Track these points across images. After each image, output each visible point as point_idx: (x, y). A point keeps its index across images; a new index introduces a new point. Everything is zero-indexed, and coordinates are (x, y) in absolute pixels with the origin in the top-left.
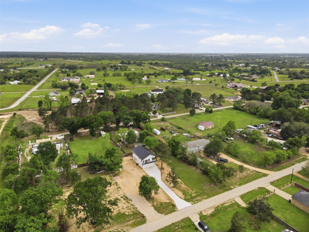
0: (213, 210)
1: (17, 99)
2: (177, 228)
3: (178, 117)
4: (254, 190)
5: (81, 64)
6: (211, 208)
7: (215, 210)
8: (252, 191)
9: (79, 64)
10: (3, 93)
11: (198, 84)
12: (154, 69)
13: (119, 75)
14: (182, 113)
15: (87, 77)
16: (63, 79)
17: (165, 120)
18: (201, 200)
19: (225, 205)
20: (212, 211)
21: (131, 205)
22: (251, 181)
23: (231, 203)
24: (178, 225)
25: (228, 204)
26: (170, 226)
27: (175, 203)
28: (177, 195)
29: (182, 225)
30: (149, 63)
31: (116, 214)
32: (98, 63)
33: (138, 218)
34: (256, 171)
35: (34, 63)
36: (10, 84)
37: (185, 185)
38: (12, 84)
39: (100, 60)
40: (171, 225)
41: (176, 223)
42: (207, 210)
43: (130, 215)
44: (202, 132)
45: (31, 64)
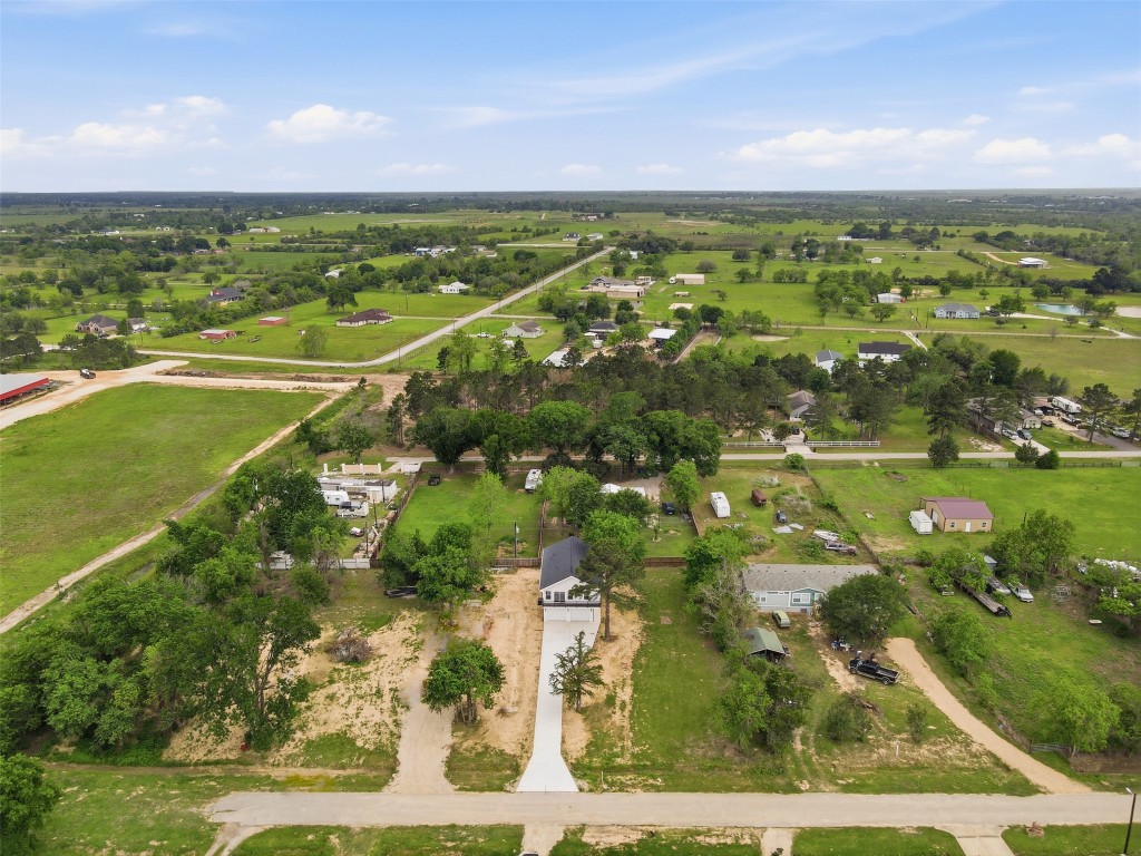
0: (634, 837)
1: (417, 337)
2: (450, 844)
3: (871, 462)
4: (894, 829)
5: (705, 234)
6: (634, 828)
7: (640, 841)
8: (879, 829)
9: (699, 233)
10: (395, 317)
11: (1123, 335)
12: (975, 261)
13: (796, 279)
14: (909, 451)
15: (677, 281)
16: (597, 285)
17: (803, 469)
18: (628, 786)
19: (699, 838)
20: (627, 841)
21: (395, 721)
22: (921, 791)
23: (729, 841)
24: (462, 839)
25: (714, 841)
26: (436, 829)
27: (525, 765)
28: (563, 742)
29: (477, 841)
30: (974, 236)
31: (332, 735)
32: (769, 230)
33: (377, 768)
34: (997, 761)
35: (558, 230)
36: (439, 292)
37: (631, 717)
38: (445, 292)
39: (787, 218)
40: (439, 827)
41: (465, 828)
42: (614, 828)
43: (362, 751)
44: (916, 538)
45: (547, 232)
